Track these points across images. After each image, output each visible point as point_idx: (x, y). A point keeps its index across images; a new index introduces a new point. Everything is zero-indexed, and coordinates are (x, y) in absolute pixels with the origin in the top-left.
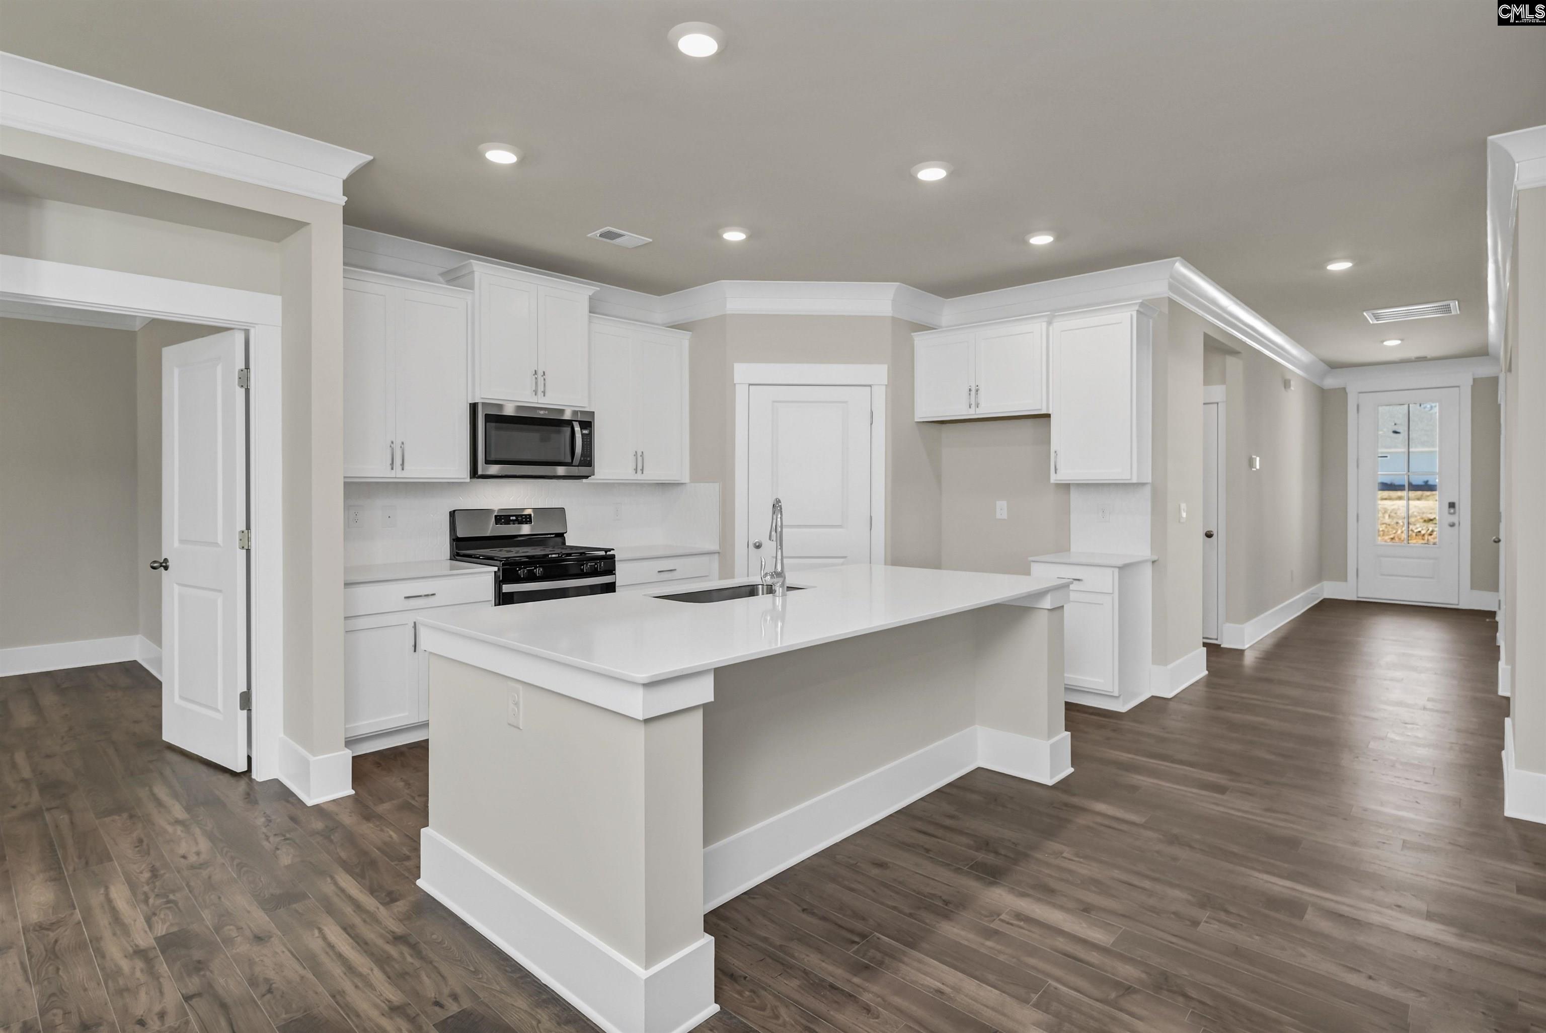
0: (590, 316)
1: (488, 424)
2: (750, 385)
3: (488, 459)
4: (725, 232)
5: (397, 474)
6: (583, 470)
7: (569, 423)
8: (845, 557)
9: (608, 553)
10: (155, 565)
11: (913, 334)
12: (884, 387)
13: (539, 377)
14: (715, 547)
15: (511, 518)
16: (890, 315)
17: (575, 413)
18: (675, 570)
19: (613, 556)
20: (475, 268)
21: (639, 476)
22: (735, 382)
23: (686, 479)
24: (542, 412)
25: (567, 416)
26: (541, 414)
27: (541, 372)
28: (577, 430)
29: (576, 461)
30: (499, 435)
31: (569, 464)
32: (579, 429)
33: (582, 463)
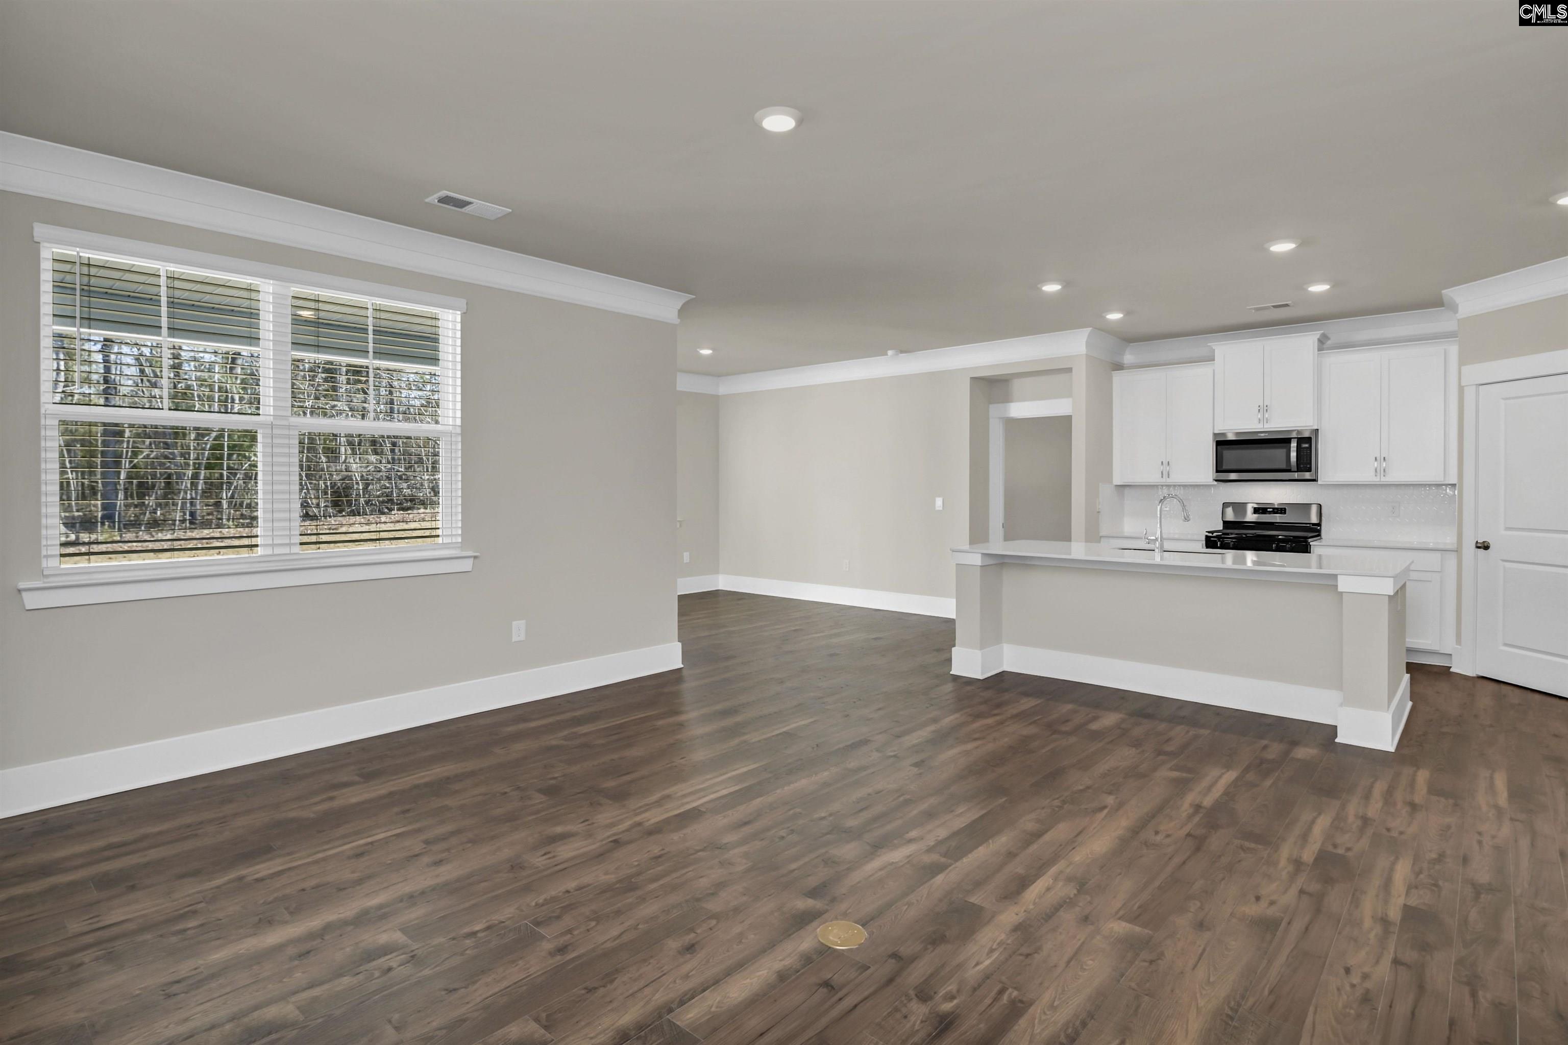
0: (1318, 354)
1: (1218, 446)
2: (1478, 386)
3: (1218, 469)
5: (1165, 480)
6: (1307, 475)
7: (1287, 441)
13: (1262, 411)
15: (1269, 509)
17: (1292, 431)
21: (1383, 479)
22: (1463, 384)
23: (1452, 479)
24: (1262, 435)
26: (1262, 436)
27: (1265, 406)
28: (1294, 445)
29: (1294, 467)
30: (1230, 455)
31: (1289, 471)
32: (1296, 444)
33: (1299, 470)
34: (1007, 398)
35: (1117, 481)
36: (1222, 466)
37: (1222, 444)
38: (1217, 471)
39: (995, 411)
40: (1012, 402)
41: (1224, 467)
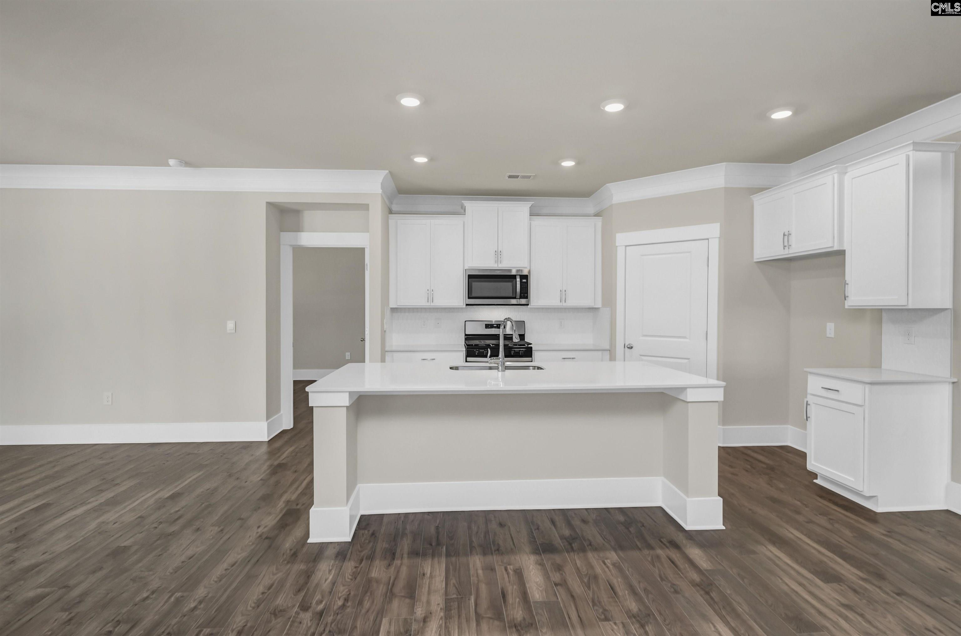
0: (530, 218)
1: (470, 280)
2: (626, 246)
3: (470, 296)
4: (562, 162)
5: (430, 305)
6: (523, 301)
7: (514, 277)
8: (688, 359)
9: (529, 346)
10: (362, 340)
11: (751, 197)
12: (718, 239)
13: (498, 254)
14: (608, 347)
15: (494, 325)
16: (723, 186)
17: (518, 271)
18: (575, 358)
19: (531, 348)
20: (465, 205)
21: (564, 304)
22: (617, 245)
23: (599, 305)
25: (514, 272)
26: (500, 273)
27: (499, 251)
28: (518, 280)
29: (518, 296)
30: (476, 285)
31: (515, 298)
32: (519, 280)
33: (521, 297)
34: (298, 228)
35: (392, 305)
36: (471, 294)
37: (472, 278)
38: (469, 298)
39: (287, 238)
40: (302, 231)
41: (473, 295)
